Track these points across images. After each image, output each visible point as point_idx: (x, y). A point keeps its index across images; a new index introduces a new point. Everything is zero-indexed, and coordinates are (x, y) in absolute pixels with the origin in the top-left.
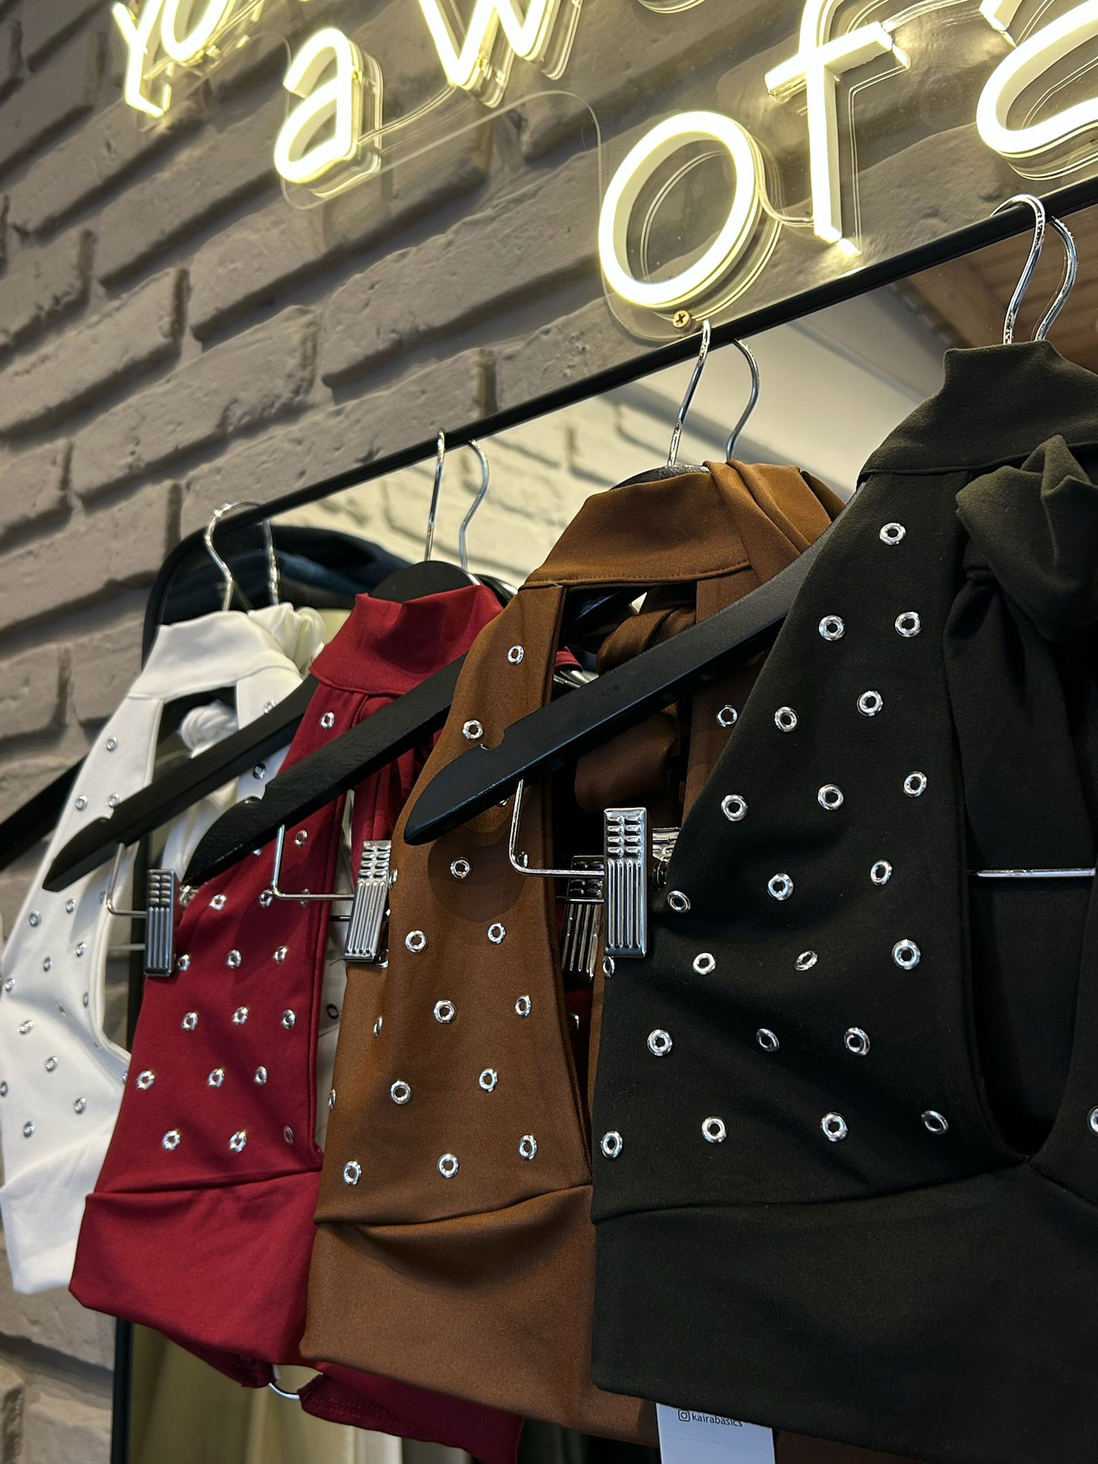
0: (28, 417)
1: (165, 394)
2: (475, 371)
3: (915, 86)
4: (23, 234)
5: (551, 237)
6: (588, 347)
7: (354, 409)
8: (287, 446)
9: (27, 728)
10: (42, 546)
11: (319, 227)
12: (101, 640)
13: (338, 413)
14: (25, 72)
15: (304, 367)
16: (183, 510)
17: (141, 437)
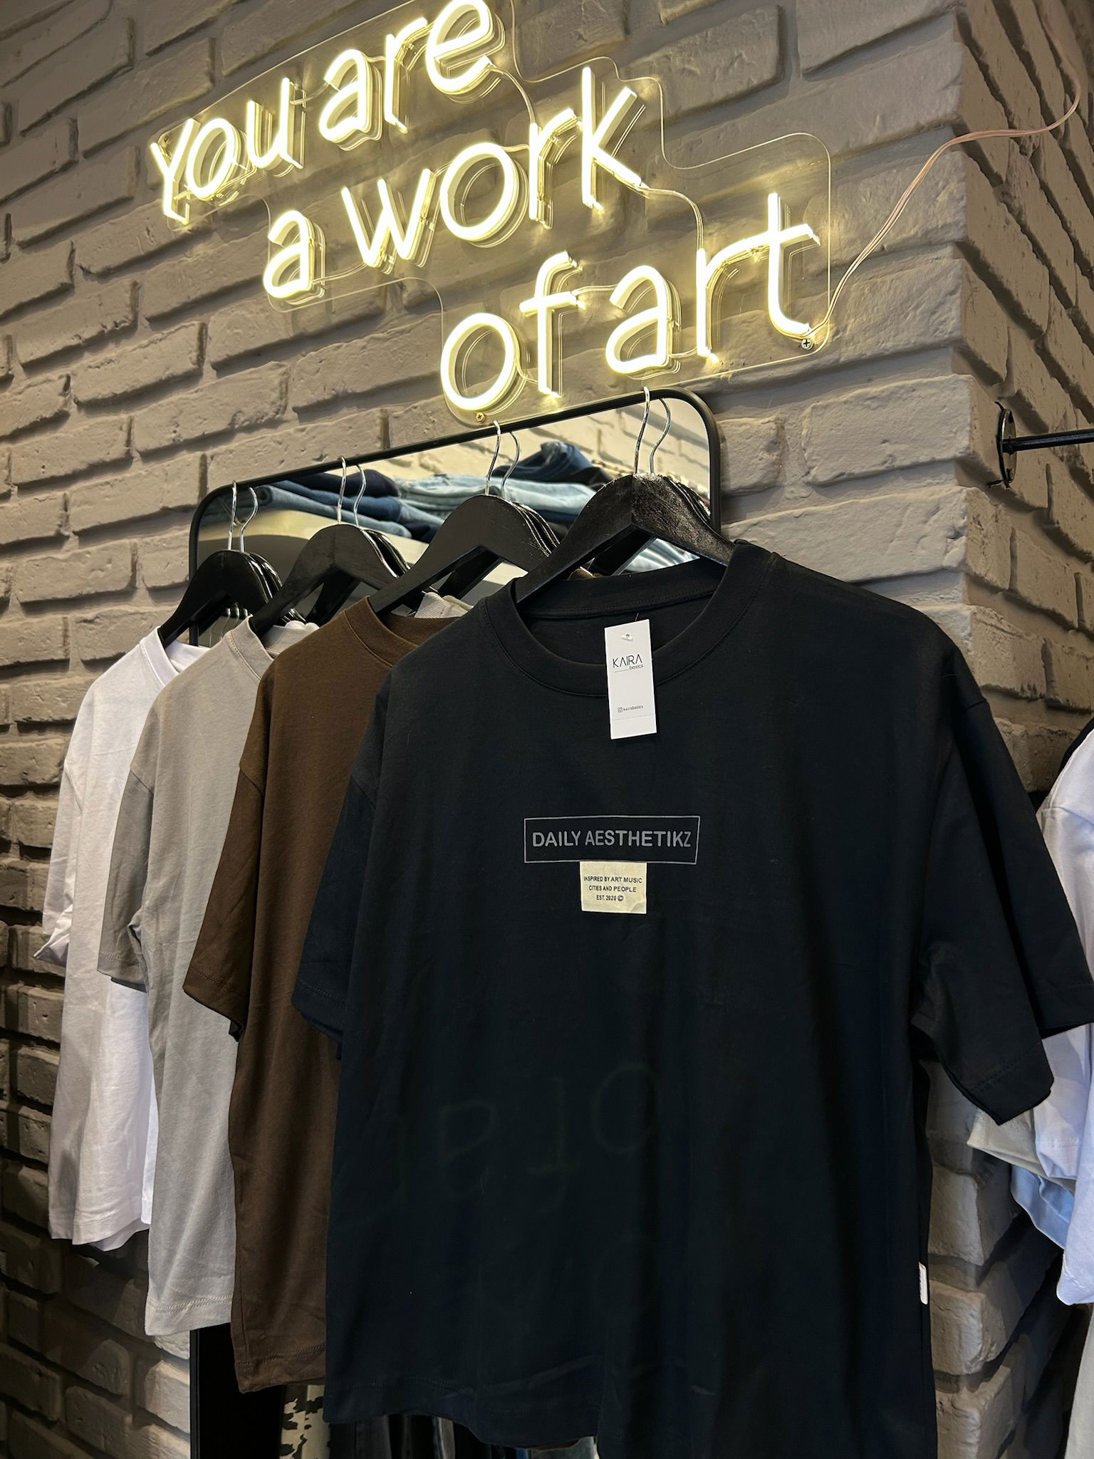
0: (100, 397)
1: (196, 399)
2: (378, 421)
3: (585, 324)
4: (87, 272)
5: (418, 357)
6: (435, 420)
7: (313, 429)
8: (274, 445)
9: (111, 589)
10: (116, 480)
11: (289, 320)
12: (159, 541)
13: (303, 430)
14: (80, 157)
15: (281, 399)
16: (209, 471)
17: (180, 423)
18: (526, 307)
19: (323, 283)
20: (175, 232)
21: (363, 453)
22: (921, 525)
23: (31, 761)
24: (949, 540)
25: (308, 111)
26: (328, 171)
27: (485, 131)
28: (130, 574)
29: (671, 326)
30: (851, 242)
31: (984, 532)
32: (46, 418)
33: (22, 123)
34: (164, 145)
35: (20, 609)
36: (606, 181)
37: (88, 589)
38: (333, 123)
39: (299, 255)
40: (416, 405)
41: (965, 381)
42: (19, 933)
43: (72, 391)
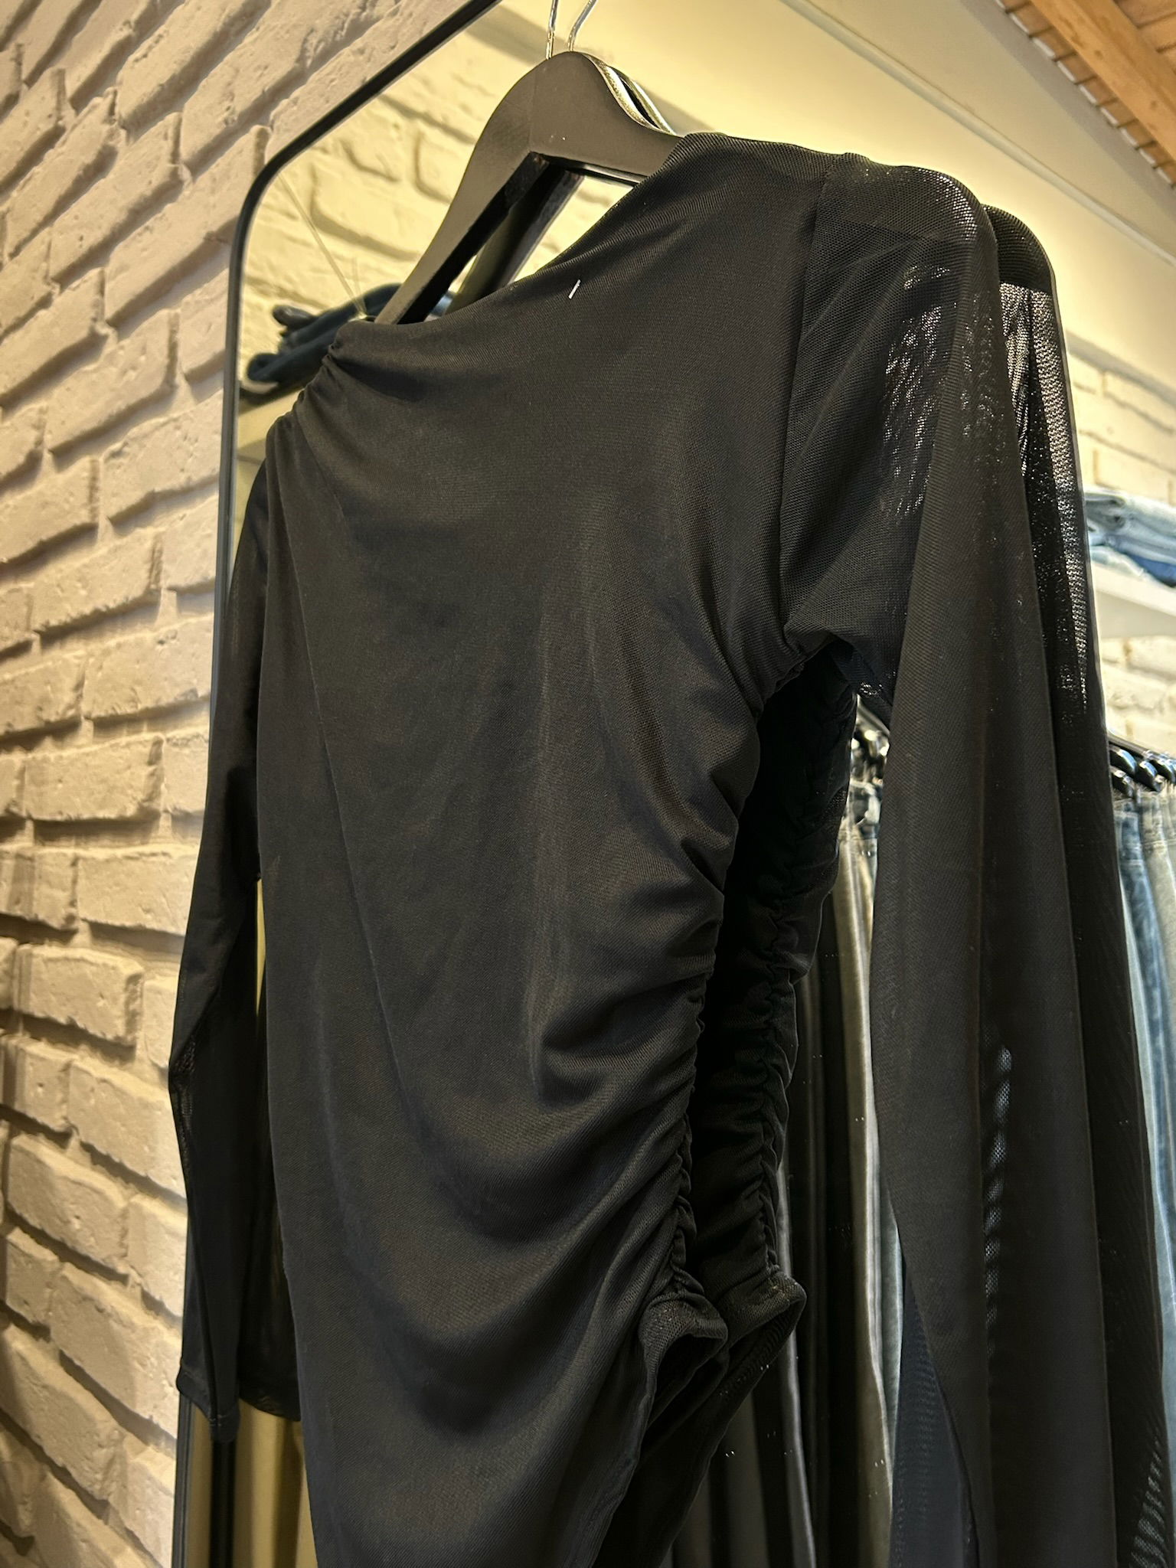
0: (146, 99)
1: (256, 40)
8: (352, 60)
9: (144, 393)
10: (156, 221)
16: (267, 142)
17: (236, 92)
28: (166, 361)
32: (89, 166)
35: (51, 463)
37: (119, 405)
43: (117, 110)
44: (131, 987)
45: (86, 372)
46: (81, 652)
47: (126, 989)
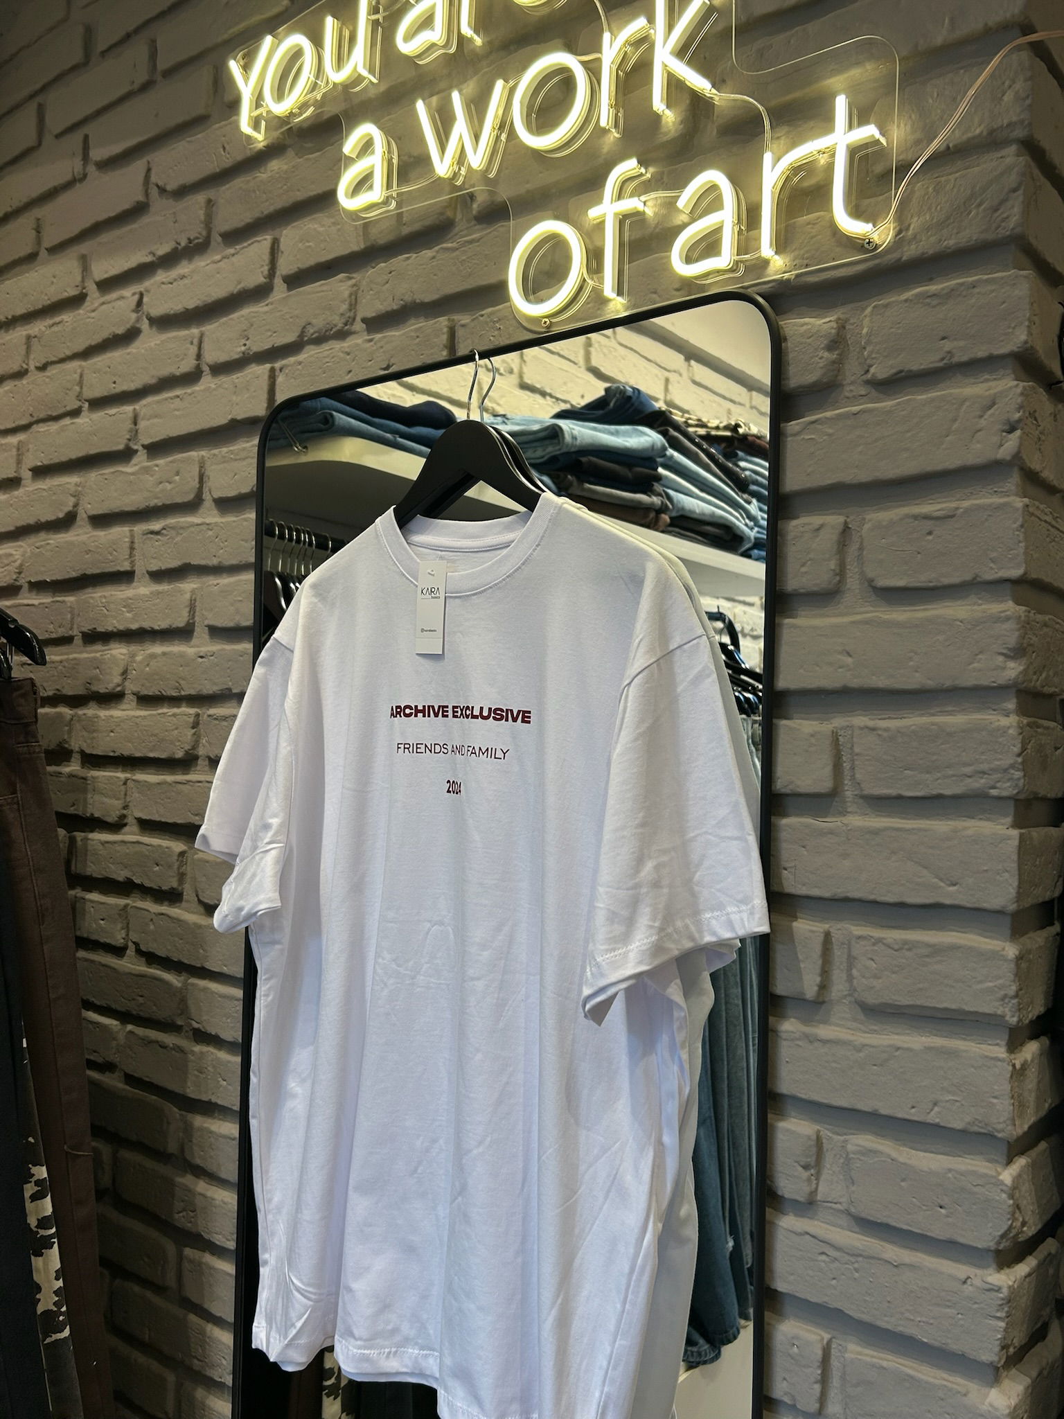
0: (172, 312)
1: (267, 312)
2: (445, 330)
3: (651, 230)
4: (162, 190)
6: (502, 327)
7: (380, 340)
8: (342, 355)
9: (179, 500)
10: (185, 393)
11: (360, 232)
12: (227, 453)
13: (371, 340)
14: (159, 78)
15: (350, 310)
16: (277, 382)
17: (250, 336)
18: (594, 213)
19: (394, 195)
20: (250, 149)
21: (429, 361)
22: (976, 420)
23: (94, 671)
24: (1004, 434)
25: (385, 27)
26: (403, 84)
27: (558, 42)
28: (198, 486)
29: (736, 229)
30: (918, 142)
31: (1040, 428)
32: (118, 334)
33: (101, 46)
34: (242, 63)
35: (88, 523)
36: (677, 87)
37: (156, 501)
38: (409, 37)
39: (373, 166)
40: (483, 312)
41: (1026, 277)
42: (79, 839)
43: (145, 307)
44: (180, 858)
45: (123, 472)
46: (124, 651)
47: (178, 860)
